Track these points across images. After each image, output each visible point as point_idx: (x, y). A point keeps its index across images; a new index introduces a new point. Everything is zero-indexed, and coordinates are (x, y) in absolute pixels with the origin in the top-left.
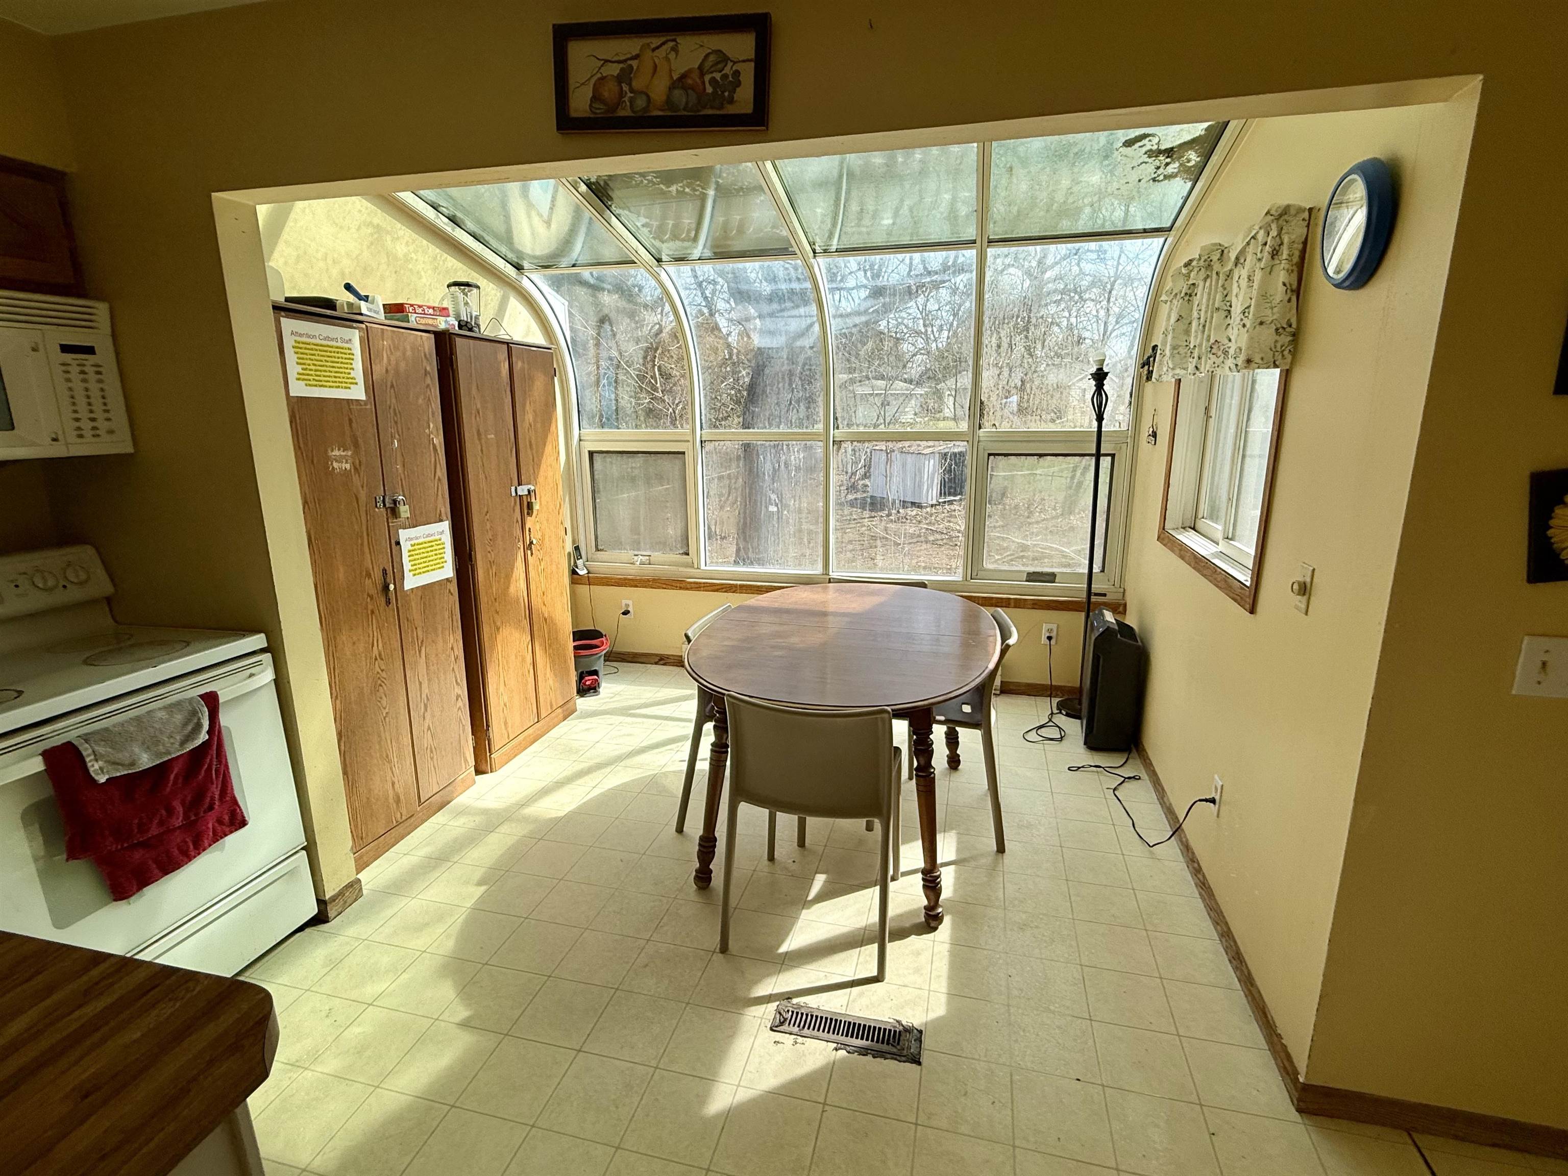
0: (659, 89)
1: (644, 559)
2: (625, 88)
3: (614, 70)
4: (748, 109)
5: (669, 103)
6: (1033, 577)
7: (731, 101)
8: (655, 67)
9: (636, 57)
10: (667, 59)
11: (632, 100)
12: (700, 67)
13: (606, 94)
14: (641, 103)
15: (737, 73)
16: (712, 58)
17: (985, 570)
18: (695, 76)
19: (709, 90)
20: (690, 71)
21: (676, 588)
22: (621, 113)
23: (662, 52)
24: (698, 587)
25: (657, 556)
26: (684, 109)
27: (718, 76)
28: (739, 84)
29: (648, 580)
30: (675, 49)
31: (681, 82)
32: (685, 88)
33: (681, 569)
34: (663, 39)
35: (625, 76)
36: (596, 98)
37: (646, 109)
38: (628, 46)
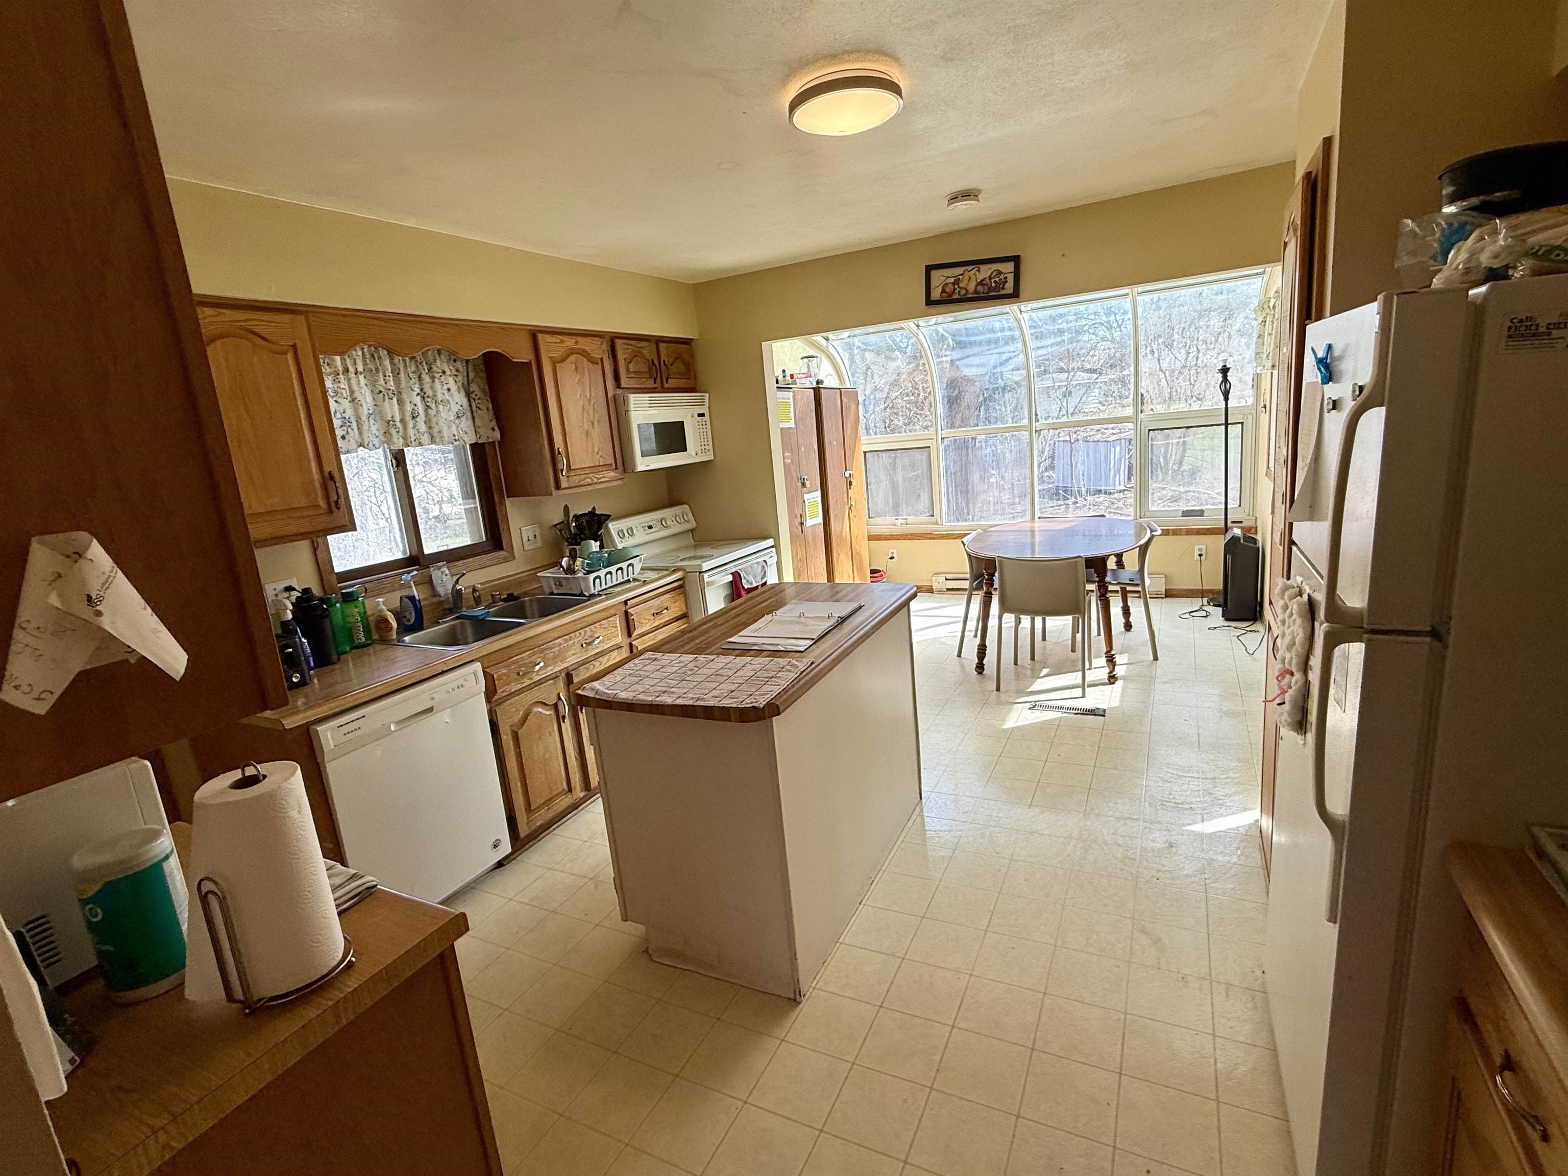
0: (972, 287)
1: (903, 521)
2: (956, 286)
3: (952, 280)
4: (1011, 291)
5: (976, 292)
6: (1187, 514)
7: (1003, 289)
8: (970, 278)
9: (962, 275)
10: (975, 274)
11: (959, 292)
12: (990, 276)
13: (948, 290)
14: (963, 292)
15: (1006, 278)
16: (995, 273)
17: (1150, 511)
18: (987, 280)
19: (993, 285)
20: (985, 278)
21: (927, 538)
22: (955, 297)
23: (973, 272)
24: (942, 537)
25: (911, 519)
26: (983, 293)
27: (997, 279)
28: (1006, 282)
29: (907, 535)
30: (979, 271)
31: (981, 283)
32: (983, 285)
33: (929, 526)
34: (973, 267)
35: (957, 282)
36: (943, 291)
37: (965, 295)
38: (959, 271)
